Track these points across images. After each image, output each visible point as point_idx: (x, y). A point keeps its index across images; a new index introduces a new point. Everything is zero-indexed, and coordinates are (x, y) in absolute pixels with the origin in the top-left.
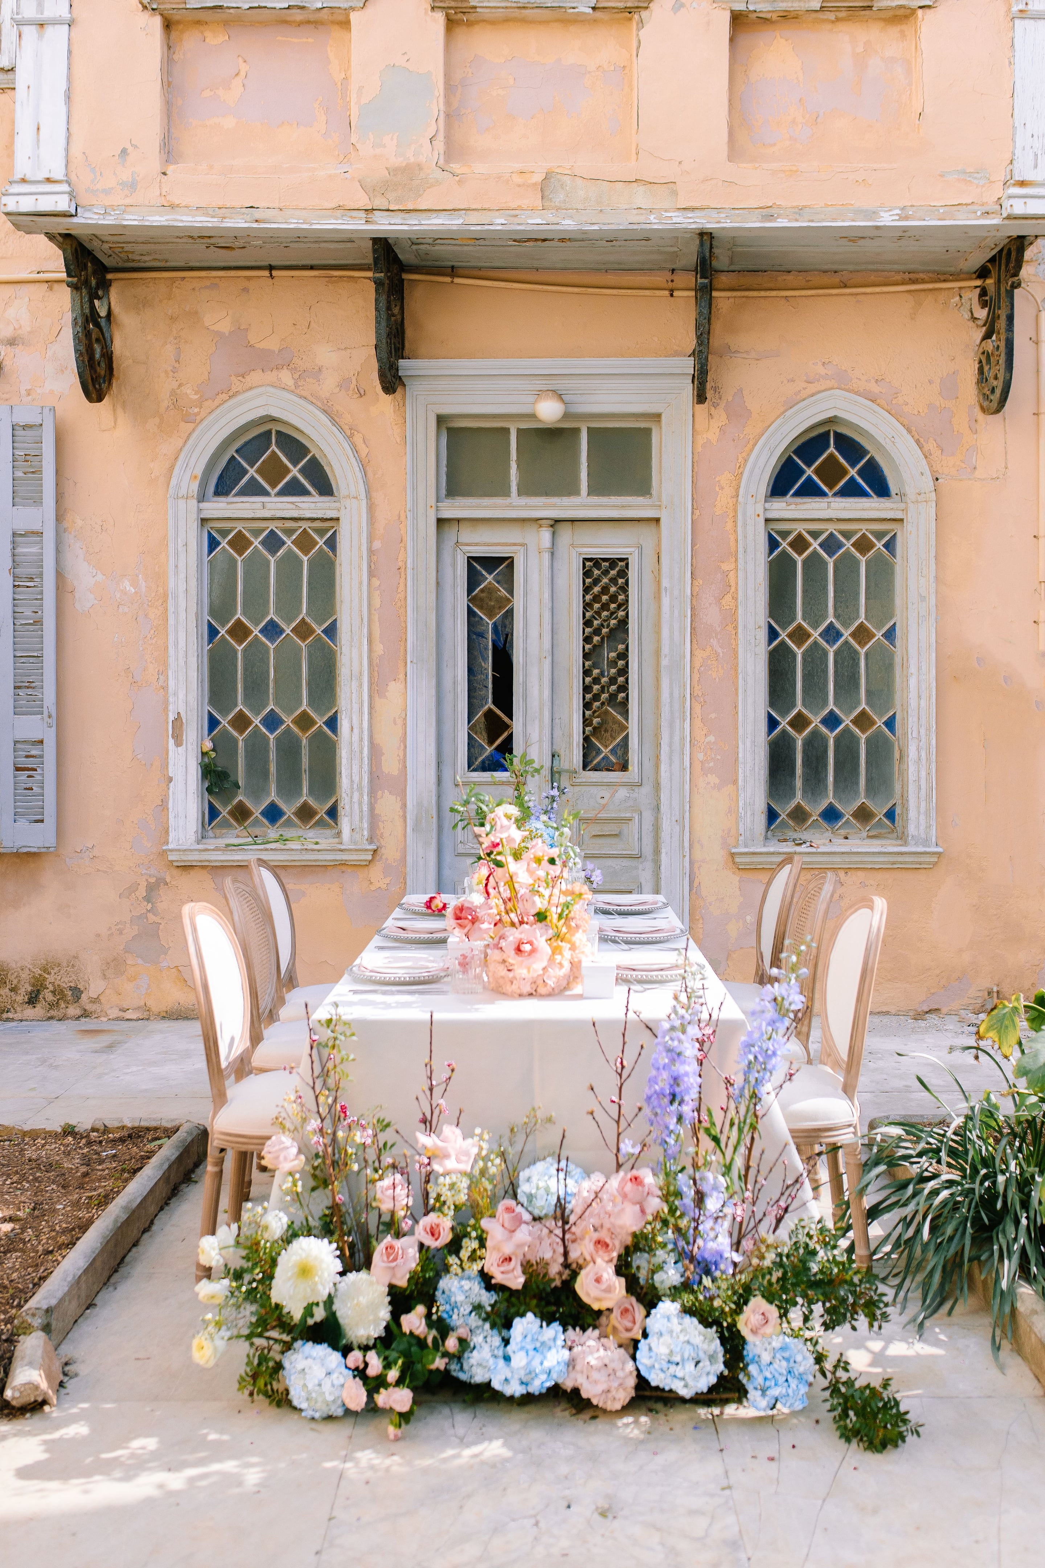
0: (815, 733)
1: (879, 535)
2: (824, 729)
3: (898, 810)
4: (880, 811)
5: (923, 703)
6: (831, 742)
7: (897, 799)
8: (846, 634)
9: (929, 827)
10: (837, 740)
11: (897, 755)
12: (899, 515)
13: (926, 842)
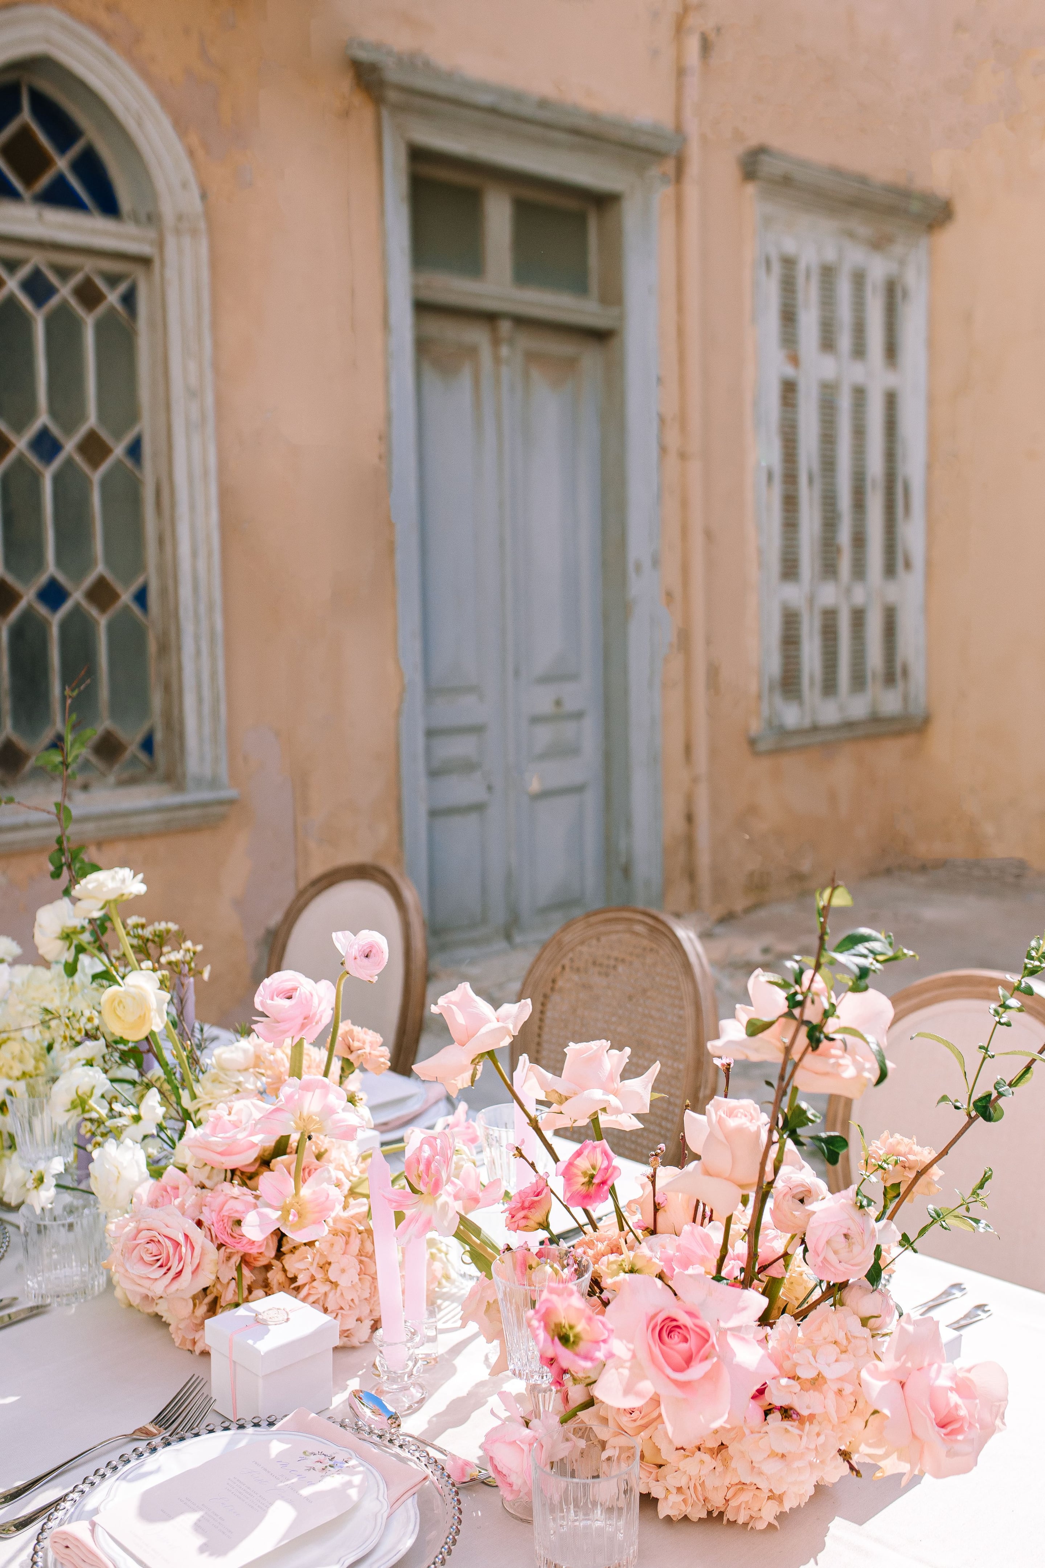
0: (28, 615)
1: (113, 280)
2: (42, 610)
3: (159, 737)
4: (132, 739)
5: (202, 565)
6: (55, 631)
7: (156, 719)
8: (70, 446)
9: (216, 760)
10: (64, 626)
11: (152, 647)
12: (145, 249)
13: (214, 783)
